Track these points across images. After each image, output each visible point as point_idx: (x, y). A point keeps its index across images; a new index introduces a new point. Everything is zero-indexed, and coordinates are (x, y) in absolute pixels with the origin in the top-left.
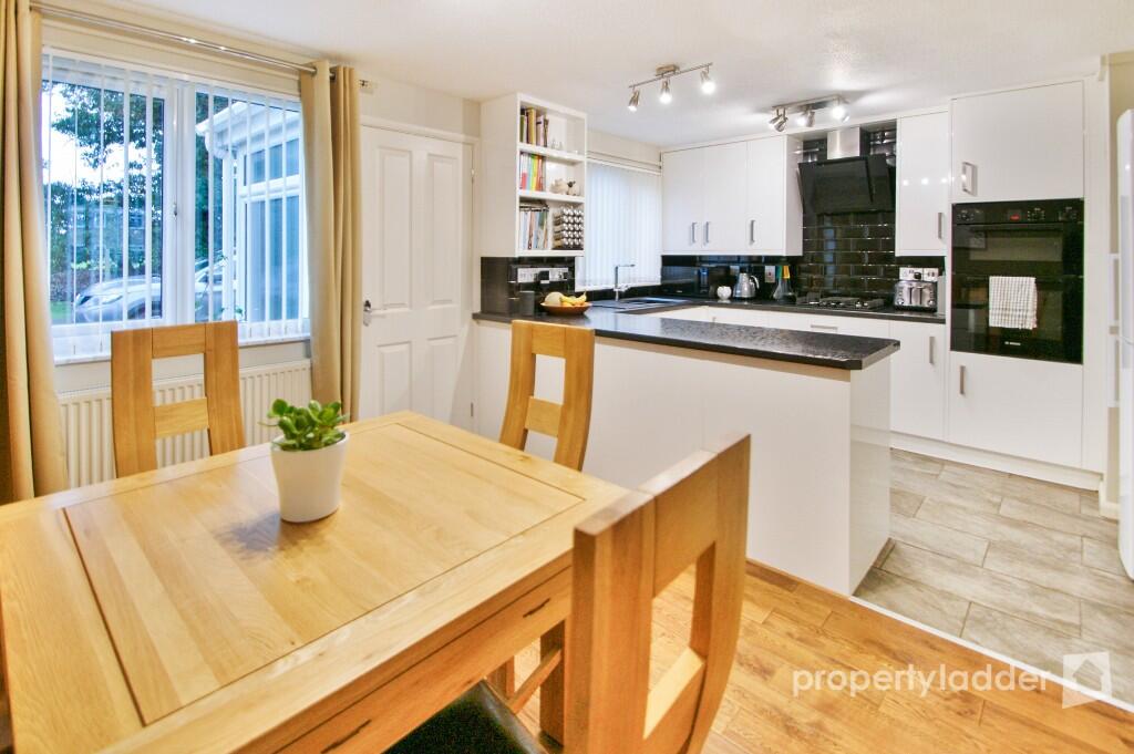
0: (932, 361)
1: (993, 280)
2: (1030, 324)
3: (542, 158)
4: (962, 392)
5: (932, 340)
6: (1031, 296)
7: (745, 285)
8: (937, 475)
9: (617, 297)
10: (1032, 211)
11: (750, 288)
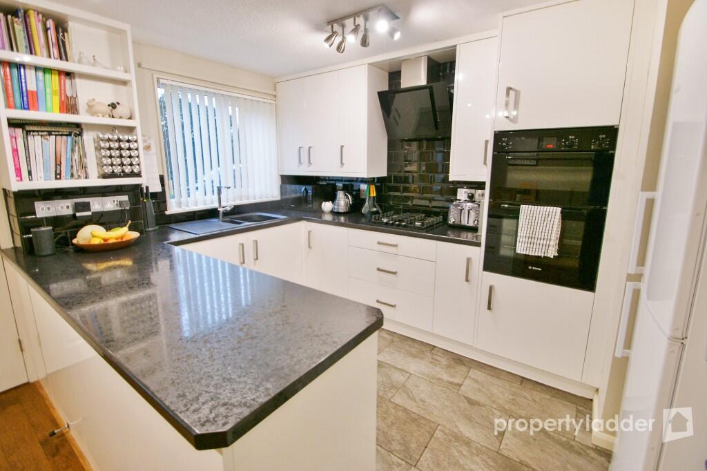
0: (467, 280)
1: (524, 209)
2: (552, 253)
3: (69, 74)
4: (489, 308)
5: (469, 260)
6: (555, 226)
7: (343, 201)
8: (460, 385)
9: (221, 216)
10: (567, 139)
11: (346, 204)
